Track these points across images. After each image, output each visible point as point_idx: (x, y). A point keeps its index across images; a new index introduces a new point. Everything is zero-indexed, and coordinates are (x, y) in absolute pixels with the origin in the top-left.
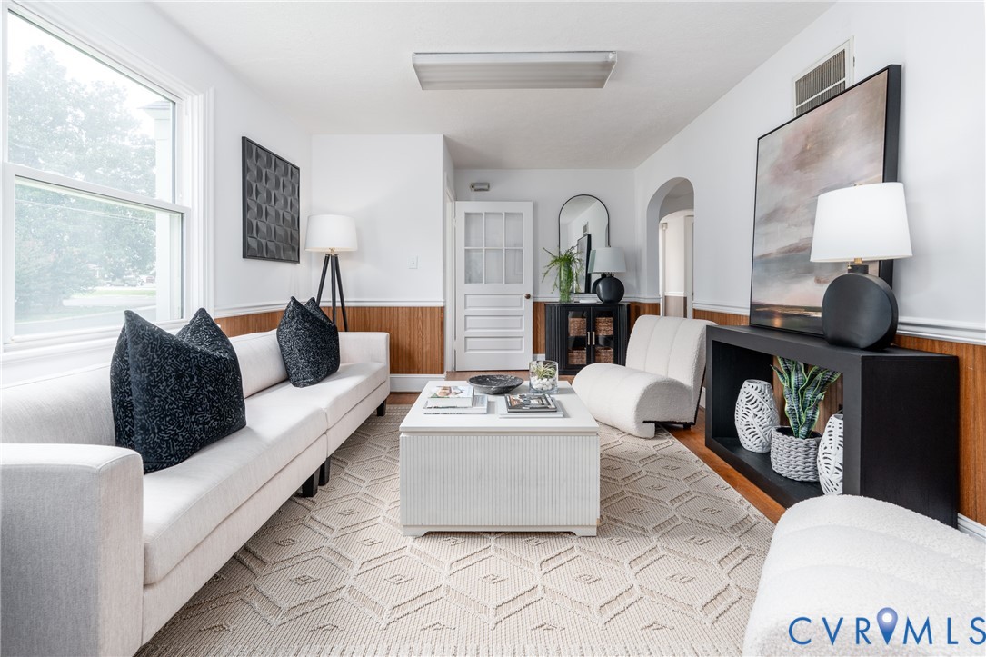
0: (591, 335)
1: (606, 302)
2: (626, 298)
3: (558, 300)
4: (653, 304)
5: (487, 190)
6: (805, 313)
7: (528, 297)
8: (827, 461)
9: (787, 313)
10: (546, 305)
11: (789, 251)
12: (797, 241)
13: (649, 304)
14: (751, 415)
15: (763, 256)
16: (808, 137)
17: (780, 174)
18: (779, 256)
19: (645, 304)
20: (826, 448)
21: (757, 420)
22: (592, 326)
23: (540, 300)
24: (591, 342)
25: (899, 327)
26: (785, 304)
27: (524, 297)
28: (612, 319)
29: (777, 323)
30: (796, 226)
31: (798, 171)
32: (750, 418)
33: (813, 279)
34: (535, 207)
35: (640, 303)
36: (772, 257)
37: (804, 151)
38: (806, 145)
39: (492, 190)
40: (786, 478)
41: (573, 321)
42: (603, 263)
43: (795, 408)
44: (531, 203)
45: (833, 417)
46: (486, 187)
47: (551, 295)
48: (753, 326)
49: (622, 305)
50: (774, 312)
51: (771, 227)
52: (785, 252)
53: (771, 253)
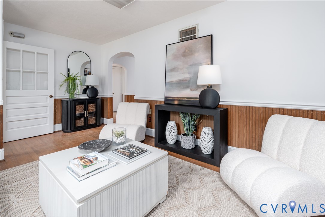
0: (87, 112)
1: (92, 97)
2: (100, 95)
3: (68, 97)
4: (110, 98)
5: (23, 38)
6: (187, 99)
7: (51, 97)
8: (205, 141)
9: (180, 100)
10: (62, 100)
11: (180, 81)
12: (183, 78)
13: (109, 98)
14: (172, 133)
15: (170, 82)
16: (186, 48)
17: (176, 57)
18: (176, 82)
19: (107, 98)
20: (204, 137)
21: (174, 133)
22: (86, 108)
23: (57, 98)
24: (87, 114)
25: (220, 102)
26: (179, 97)
27: (48, 97)
28: (95, 104)
29: (176, 102)
30: (183, 73)
31: (183, 58)
32: (172, 134)
33: (190, 89)
34: (55, 52)
35: (104, 98)
36: (173, 82)
37: (185, 52)
38: (186, 50)
39: (26, 39)
40: (188, 149)
41: (78, 107)
42: (90, 81)
43: (188, 128)
44: (53, 51)
45: (203, 128)
46: (23, 36)
47: (64, 95)
48: (165, 104)
49: (98, 99)
50: (175, 99)
51: (173, 73)
52: (179, 81)
53: (173, 81)
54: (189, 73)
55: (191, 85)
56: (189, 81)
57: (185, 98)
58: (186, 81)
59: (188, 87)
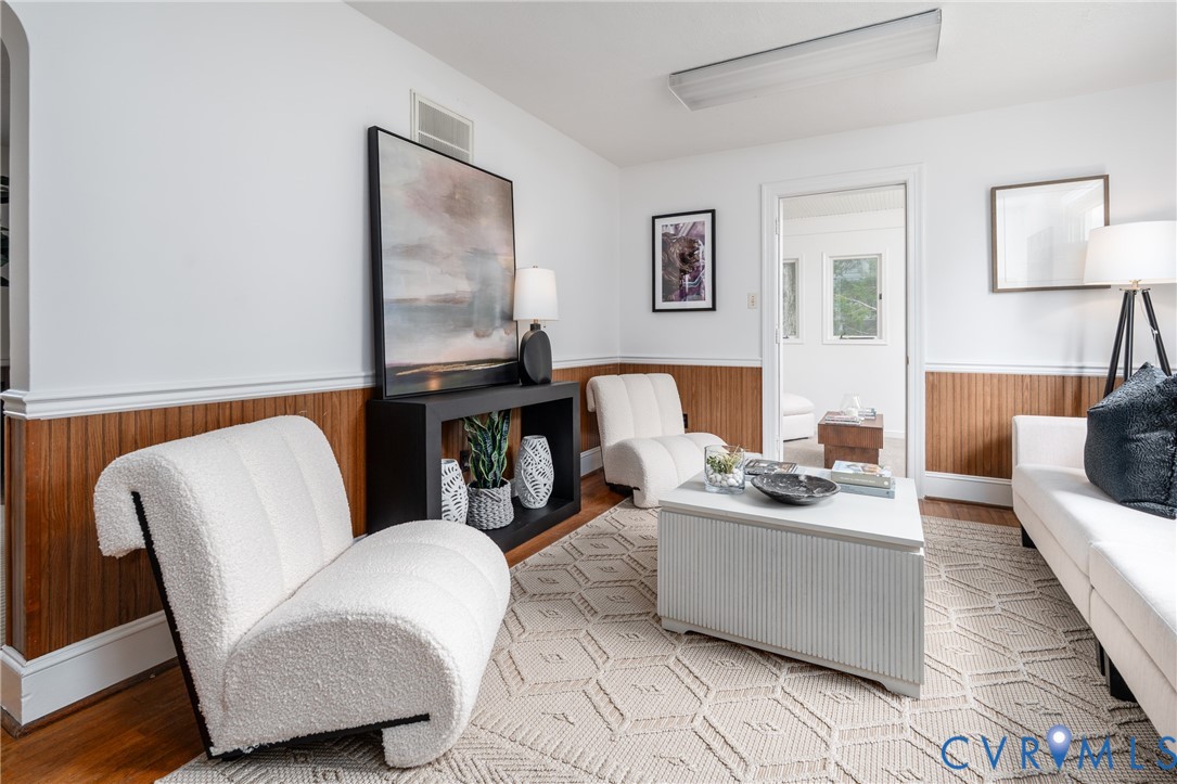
6: (467, 368)
9: (445, 373)
11: (445, 301)
12: (453, 292)
15: (404, 300)
16: (456, 184)
18: (430, 304)
26: (443, 361)
29: (434, 385)
30: (450, 274)
31: (448, 215)
33: (473, 333)
36: (418, 303)
37: (452, 197)
38: (454, 193)
50: (428, 373)
51: (414, 265)
52: (437, 301)
53: (416, 299)
54: (469, 278)
55: (475, 317)
56: (471, 304)
57: (463, 362)
58: (462, 302)
59: (468, 325)
